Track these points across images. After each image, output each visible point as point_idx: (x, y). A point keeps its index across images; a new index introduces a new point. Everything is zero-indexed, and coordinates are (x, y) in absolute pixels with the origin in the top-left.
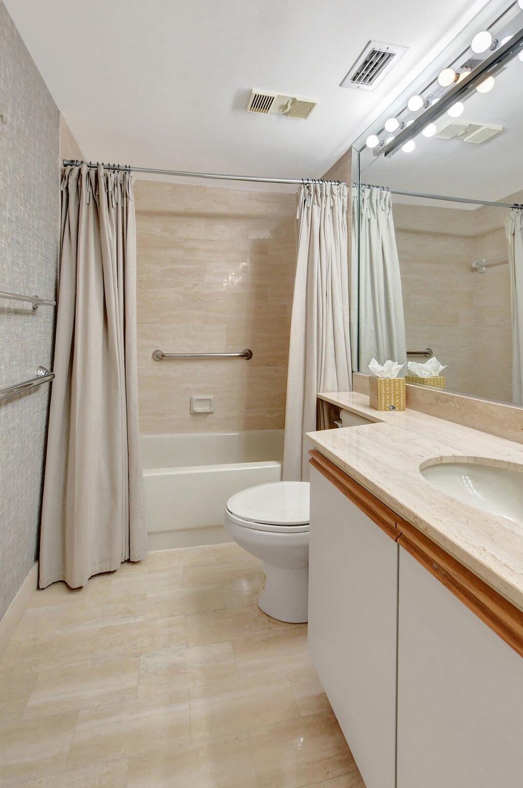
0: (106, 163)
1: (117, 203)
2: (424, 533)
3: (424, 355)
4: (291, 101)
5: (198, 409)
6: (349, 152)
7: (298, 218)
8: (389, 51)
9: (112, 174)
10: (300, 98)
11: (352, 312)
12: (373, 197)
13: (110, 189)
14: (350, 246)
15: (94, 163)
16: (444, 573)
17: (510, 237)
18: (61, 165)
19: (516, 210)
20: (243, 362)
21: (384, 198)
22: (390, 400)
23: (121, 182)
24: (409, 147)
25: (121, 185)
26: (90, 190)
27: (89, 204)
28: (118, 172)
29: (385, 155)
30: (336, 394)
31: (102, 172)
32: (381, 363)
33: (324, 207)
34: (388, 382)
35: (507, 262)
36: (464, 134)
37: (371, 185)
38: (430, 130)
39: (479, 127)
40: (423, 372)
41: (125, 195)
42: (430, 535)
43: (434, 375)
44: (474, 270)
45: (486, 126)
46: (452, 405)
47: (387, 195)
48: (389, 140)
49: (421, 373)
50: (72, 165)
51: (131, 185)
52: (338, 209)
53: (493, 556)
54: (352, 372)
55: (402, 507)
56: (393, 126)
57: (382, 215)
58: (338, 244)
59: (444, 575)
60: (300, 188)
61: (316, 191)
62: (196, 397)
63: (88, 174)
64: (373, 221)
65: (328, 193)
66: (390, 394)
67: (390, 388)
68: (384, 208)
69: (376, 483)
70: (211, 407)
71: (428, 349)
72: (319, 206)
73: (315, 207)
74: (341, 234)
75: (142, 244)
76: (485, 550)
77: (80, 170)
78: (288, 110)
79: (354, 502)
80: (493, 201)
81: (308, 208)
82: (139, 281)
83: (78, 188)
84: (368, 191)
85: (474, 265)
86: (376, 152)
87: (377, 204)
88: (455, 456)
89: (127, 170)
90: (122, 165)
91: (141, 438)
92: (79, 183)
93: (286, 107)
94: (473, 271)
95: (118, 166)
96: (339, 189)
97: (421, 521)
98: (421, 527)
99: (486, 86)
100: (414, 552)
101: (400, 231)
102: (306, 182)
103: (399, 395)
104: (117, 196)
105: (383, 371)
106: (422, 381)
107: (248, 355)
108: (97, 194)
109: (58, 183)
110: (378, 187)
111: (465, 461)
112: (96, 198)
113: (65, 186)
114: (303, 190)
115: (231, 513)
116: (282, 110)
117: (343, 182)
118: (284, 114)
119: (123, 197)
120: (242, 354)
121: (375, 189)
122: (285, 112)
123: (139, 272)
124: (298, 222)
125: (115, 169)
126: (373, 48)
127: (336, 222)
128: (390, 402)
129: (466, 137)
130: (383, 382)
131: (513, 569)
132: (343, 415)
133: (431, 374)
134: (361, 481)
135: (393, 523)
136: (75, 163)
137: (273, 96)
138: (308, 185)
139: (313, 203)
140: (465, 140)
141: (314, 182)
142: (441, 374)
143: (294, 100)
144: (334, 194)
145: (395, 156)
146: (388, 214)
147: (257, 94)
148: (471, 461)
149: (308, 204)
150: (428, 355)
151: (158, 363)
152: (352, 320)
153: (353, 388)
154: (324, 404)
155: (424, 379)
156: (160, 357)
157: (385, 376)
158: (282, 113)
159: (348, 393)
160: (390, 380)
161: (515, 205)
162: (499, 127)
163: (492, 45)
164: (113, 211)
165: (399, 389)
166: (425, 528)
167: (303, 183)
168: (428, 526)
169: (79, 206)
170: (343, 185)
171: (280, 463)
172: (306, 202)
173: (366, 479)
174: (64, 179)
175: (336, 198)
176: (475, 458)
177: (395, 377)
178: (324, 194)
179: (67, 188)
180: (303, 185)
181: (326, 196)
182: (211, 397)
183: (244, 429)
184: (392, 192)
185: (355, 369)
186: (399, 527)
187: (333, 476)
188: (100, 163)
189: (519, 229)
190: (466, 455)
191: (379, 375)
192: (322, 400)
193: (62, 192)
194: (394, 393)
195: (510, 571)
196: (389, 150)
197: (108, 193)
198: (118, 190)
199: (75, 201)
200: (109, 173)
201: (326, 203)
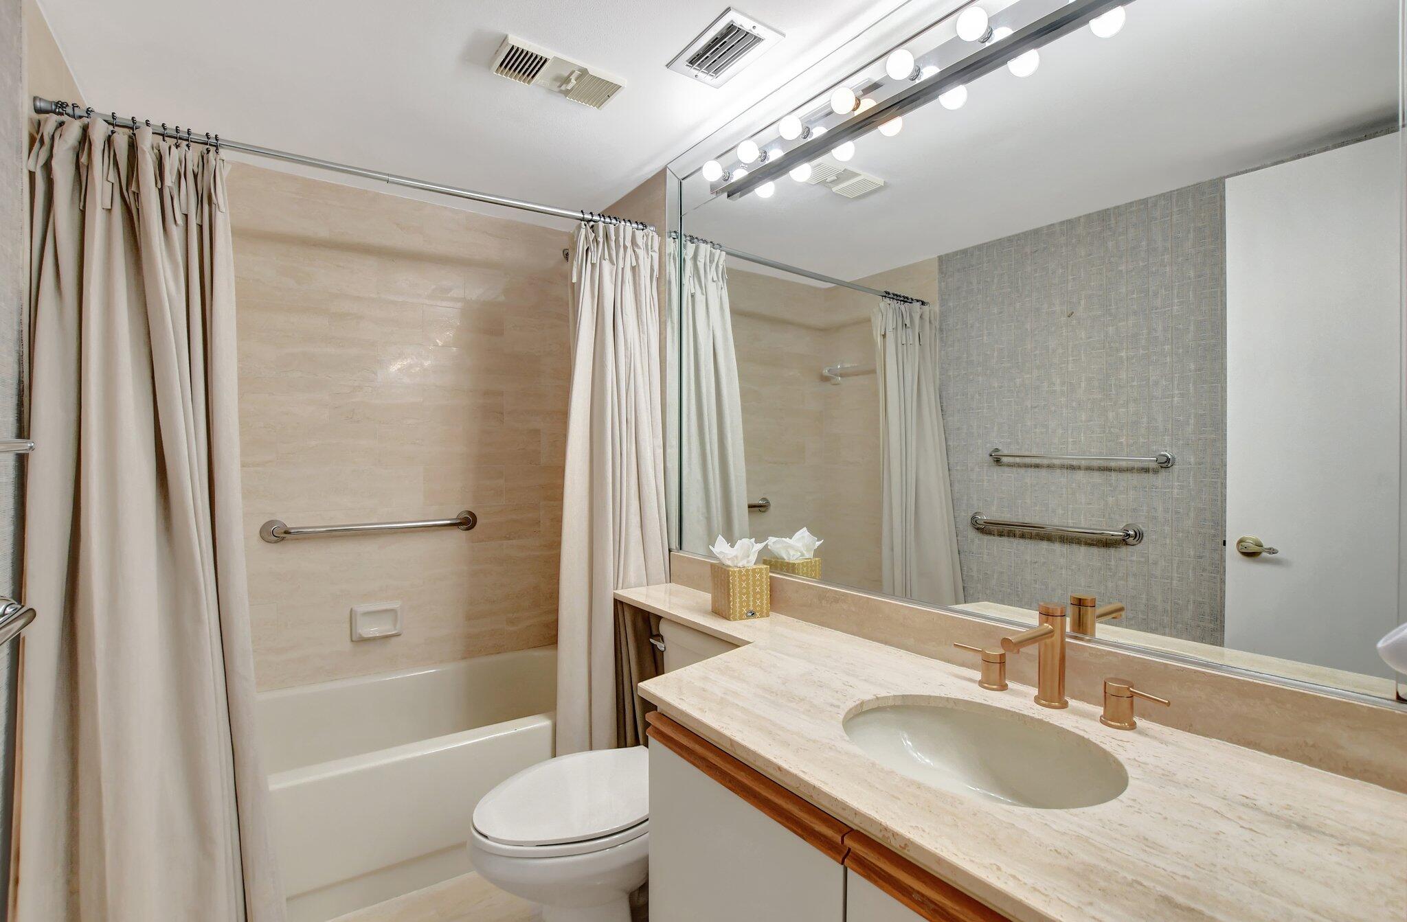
0: (156, 121)
1: (186, 216)
2: (900, 854)
3: (757, 509)
4: (577, 73)
5: (371, 629)
6: (661, 175)
7: (574, 280)
8: (755, 32)
9: (173, 148)
10: (596, 70)
11: (668, 451)
12: (699, 258)
13: (169, 184)
14: (663, 337)
15: (124, 115)
16: (933, 906)
17: (879, 340)
18: (27, 110)
19: (887, 300)
20: (459, 535)
21: (716, 262)
22: (748, 602)
23: (196, 171)
24: (766, 191)
25: (195, 176)
26: (112, 176)
27: (109, 210)
28: (188, 146)
29: (729, 196)
30: (643, 590)
31: (147, 141)
32: (731, 541)
33: (621, 265)
34: (746, 574)
35: (873, 371)
36: (834, 181)
37: (694, 236)
38: (802, 173)
39: (855, 175)
40: (792, 553)
41: (205, 199)
42: (910, 855)
43: (807, 556)
44: (825, 379)
45: (865, 175)
46: (845, 607)
47: (721, 256)
48: (739, 175)
49: (789, 554)
50: (60, 114)
51: (221, 179)
52: (645, 272)
53: (1014, 877)
54: (670, 551)
55: (856, 813)
56: (748, 154)
57: (712, 288)
58: (644, 333)
59: (934, 910)
60: (579, 227)
61: (607, 236)
62: (362, 608)
63: (109, 140)
64: (700, 298)
65: (628, 244)
66: (748, 593)
67: (748, 584)
68: (715, 279)
69: (802, 775)
70: (395, 625)
71: (764, 499)
72: (613, 264)
73: (606, 265)
74: (649, 321)
76: (999, 869)
77: (85, 129)
78: (569, 87)
79: (753, 803)
80: (848, 280)
81: (593, 265)
83: (80, 173)
84: (690, 249)
85: (826, 372)
86: (715, 189)
87: (705, 271)
88: (877, 698)
89: (212, 144)
90: (199, 131)
92: (84, 159)
93: (567, 80)
94: (822, 380)
95: (189, 132)
96: (645, 237)
97: (895, 834)
98: (894, 845)
99: (892, 128)
100: (878, 879)
101: (737, 313)
102: (589, 217)
103: (761, 593)
104: (186, 200)
105: (736, 557)
106: (790, 568)
107: (468, 522)
108: (133, 188)
109: (19, 151)
110: (705, 242)
111: (891, 703)
112: (131, 200)
113: (42, 161)
114: (583, 231)
115: (486, 837)
116: (559, 84)
117: (651, 225)
118: (561, 92)
119: (200, 202)
120: (458, 521)
121: (702, 246)
122: (563, 88)
124: (575, 289)
125: (180, 138)
126: (732, 21)
127: (640, 294)
128: (748, 605)
129: (837, 184)
130: (737, 574)
131: (1046, 893)
132: (664, 629)
133: (802, 555)
134: (771, 771)
135: (837, 838)
136: (69, 110)
137: (545, 56)
138: (592, 223)
139: (603, 257)
140: (834, 189)
141: (602, 219)
142: (818, 552)
143: (584, 72)
144: (637, 246)
145: (742, 201)
146: (722, 288)
147: (517, 45)
148: (899, 703)
149: (594, 257)
150: (762, 509)
151: (275, 548)
152: (668, 465)
153: (670, 578)
154: (626, 609)
155: (794, 564)
156: (279, 535)
157: (740, 565)
158: (557, 90)
159: (665, 587)
160: (747, 571)
161: (886, 292)
162: (880, 181)
163: (912, 73)
164: (176, 233)
165: (761, 585)
166: (903, 846)
167: (583, 219)
168: (908, 843)
169: (83, 213)
170: (650, 230)
171: (550, 718)
172: (590, 253)
173: (780, 769)
174: (37, 144)
175: (641, 252)
176: (903, 697)
177: (751, 565)
178: (622, 244)
179: (47, 167)
180: (583, 223)
181: (625, 248)
182: (395, 605)
183: (464, 658)
184: (728, 253)
185: (675, 544)
186: (849, 842)
187: (703, 759)
188: (141, 119)
189: (891, 329)
190: (892, 693)
191: (729, 563)
192: (622, 603)
193: (32, 175)
194: (754, 590)
195: (1044, 898)
196: (735, 190)
197: (161, 191)
198: (188, 188)
199: (72, 199)
200: (164, 146)
201: (624, 259)
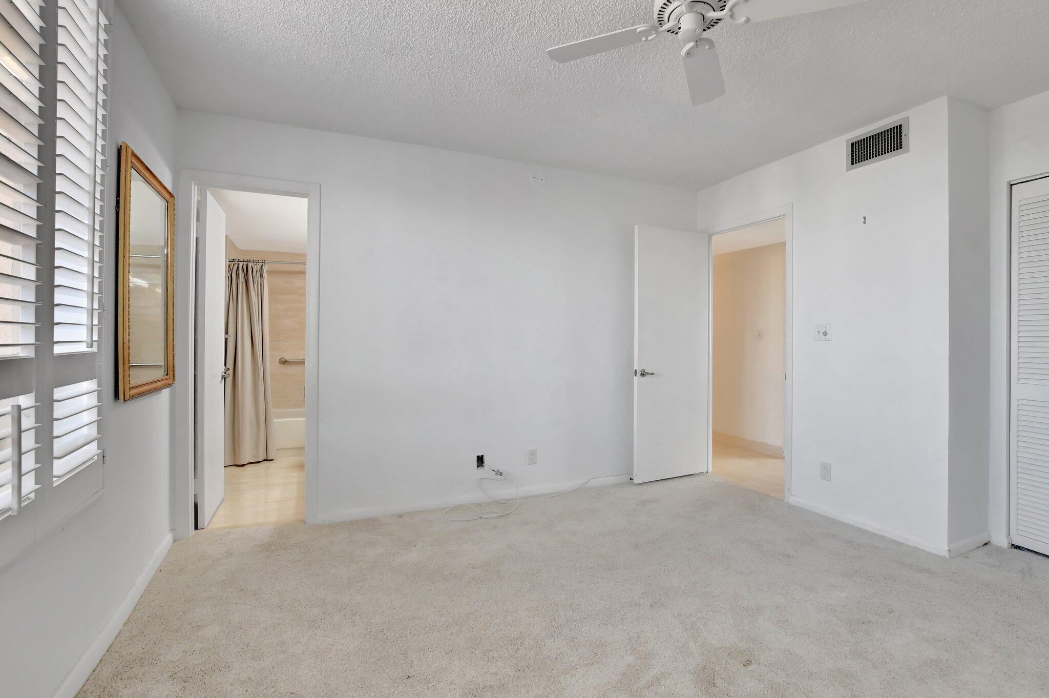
0: (252, 259)
1: (258, 281)
9: (255, 265)
13: (254, 274)
15: (246, 259)
18: (228, 262)
23: (260, 269)
25: (260, 271)
26: (243, 275)
27: (243, 283)
28: (258, 264)
31: (250, 265)
41: (262, 276)
50: (234, 262)
51: (265, 270)
63: (243, 266)
75: (271, 293)
77: (238, 264)
82: (270, 332)
83: (237, 275)
89: (264, 262)
90: (261, 259)
91: (273, 411)
92: (238, 272)
95: (259, 260)
104: (258, 277)
108: (247, 277)
109: (226, 272)
112: (247, 280)
123: (270, 310)
125: (256, 262)
136: (236, 260)
151: (282, 365)
156: (284, 362)
164: (256, 286)
169: (238, 285)
174: (229, 270)
179: (231, 275)
188: (249, 259)
193: (228, 278)
197: (253, 277)
198: (258, 274)
199: (236, 282)
